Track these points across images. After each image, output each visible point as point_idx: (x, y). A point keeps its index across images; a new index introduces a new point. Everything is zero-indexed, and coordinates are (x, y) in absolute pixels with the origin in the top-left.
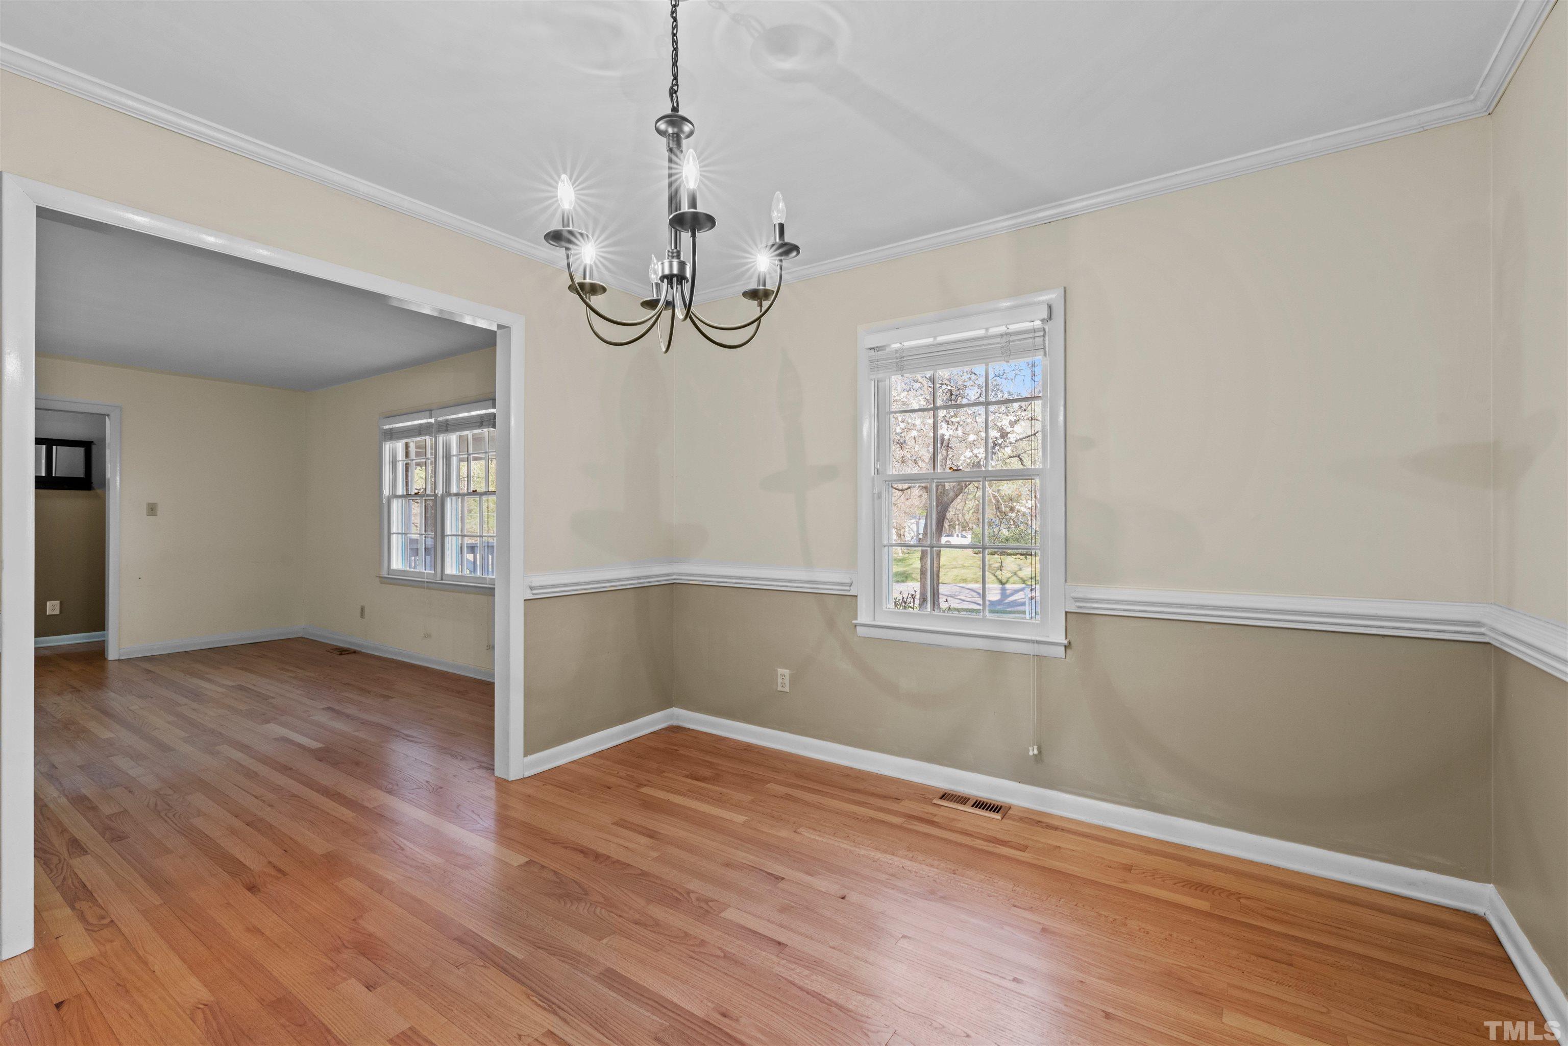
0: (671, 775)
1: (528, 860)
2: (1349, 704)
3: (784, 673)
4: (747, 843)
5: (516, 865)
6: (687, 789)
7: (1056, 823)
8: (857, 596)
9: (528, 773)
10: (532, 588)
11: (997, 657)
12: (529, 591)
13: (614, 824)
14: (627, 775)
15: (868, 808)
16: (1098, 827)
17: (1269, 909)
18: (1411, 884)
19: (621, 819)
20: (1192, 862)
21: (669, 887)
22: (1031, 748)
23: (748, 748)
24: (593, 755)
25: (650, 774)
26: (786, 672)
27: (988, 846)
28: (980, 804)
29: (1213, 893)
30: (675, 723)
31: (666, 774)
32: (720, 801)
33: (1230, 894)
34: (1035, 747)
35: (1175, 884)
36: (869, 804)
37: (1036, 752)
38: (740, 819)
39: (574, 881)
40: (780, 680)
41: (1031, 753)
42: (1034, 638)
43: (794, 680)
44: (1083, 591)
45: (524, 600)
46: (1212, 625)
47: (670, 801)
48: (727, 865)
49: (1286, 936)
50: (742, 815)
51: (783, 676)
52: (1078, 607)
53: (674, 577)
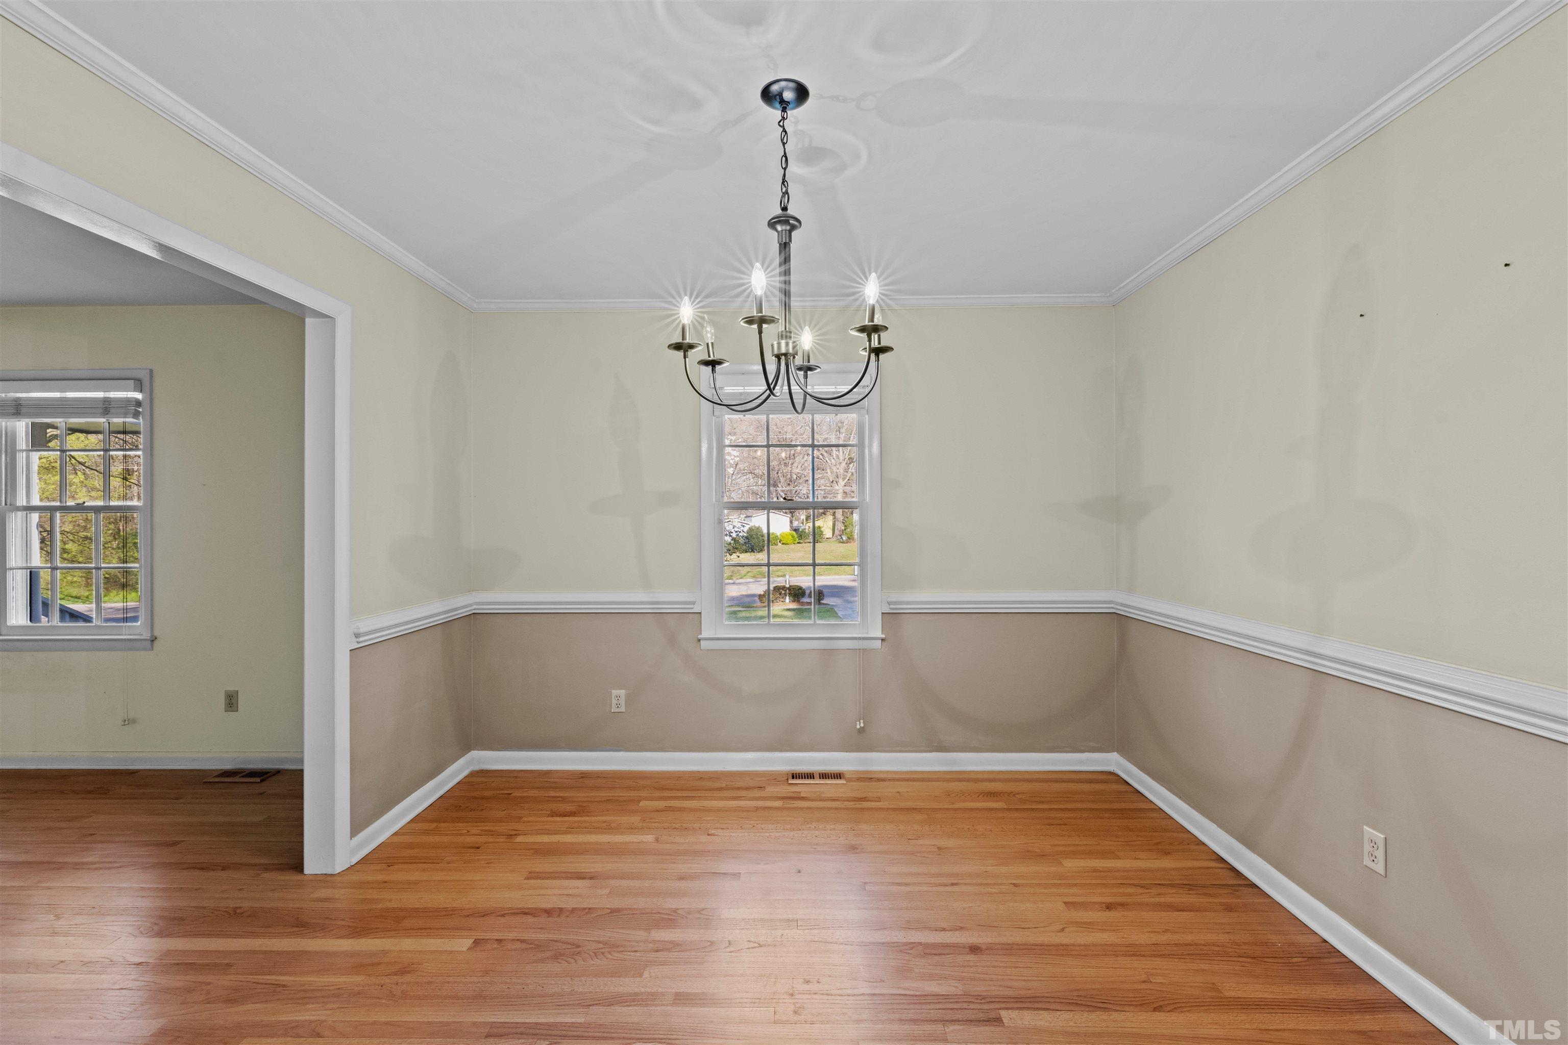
0: (530, 819)
1: (473, 940)
2: (1051, 657)
3: (619, 694)
4: (679, 856)
5: (465, 949)
6: (567, 826)
7: (882, 776)
8: (700, 613)
9: (354, 860)
10: (357, 636)
11: (828, 654)
12: (354, 640)
13: (528, 878)
14: (482, 830)
15: (743, 800)
16: (908, 772)
17: (1032, 797)
18: (1081, 762)
19: (530, 873)
20: (976, 781)
21: (652, 913)
22: (858, 723)
23: (584, 776)
24: (413, 821)
25: (510, 824)
26: (622, 692)
27: (855, 804)
28: (824, 776)
29: (1000, 795)
30: (477, 767)
31: (525, 819)
32: (609, 829)
33: (1009, 794)
34: (862, 721)
35: (978, 796)
36: (743, 797)
37: (862, 725)
38: (649, 838)
39: (551, 940)
40: (614, 702)
41: (858, 727)
42: (860, 636)
43: (629, 699)
44: (894, 597)
45: (350, 650)
46: (977, 615)
47: (561, 842)
48: (682, 878)
49: (1051, 809)
50: (648, 835)
51: (618, 697)
52: (891, 609)
53: (475, 607)
